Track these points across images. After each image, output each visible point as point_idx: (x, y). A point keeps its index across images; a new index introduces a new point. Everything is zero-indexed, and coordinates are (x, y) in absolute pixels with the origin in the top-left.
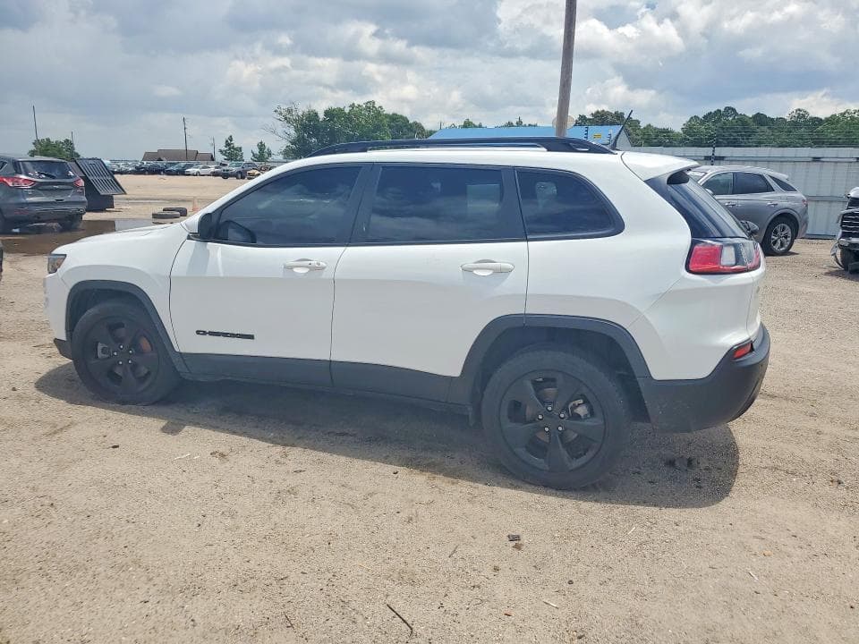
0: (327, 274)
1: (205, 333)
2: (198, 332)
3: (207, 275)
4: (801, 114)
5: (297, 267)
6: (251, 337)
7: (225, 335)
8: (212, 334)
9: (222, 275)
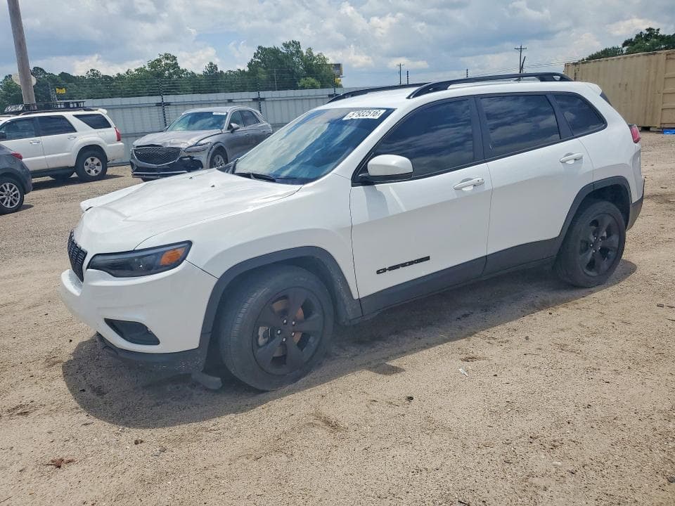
0: (487, 187)
1: (384, 270)
2: (378, 272)
3: (391, 214)
4: (95, 74)
5: (466, 186)
6: (428, 258)
7: (404, 265)
8: (391, 268)
9: (405, 210)
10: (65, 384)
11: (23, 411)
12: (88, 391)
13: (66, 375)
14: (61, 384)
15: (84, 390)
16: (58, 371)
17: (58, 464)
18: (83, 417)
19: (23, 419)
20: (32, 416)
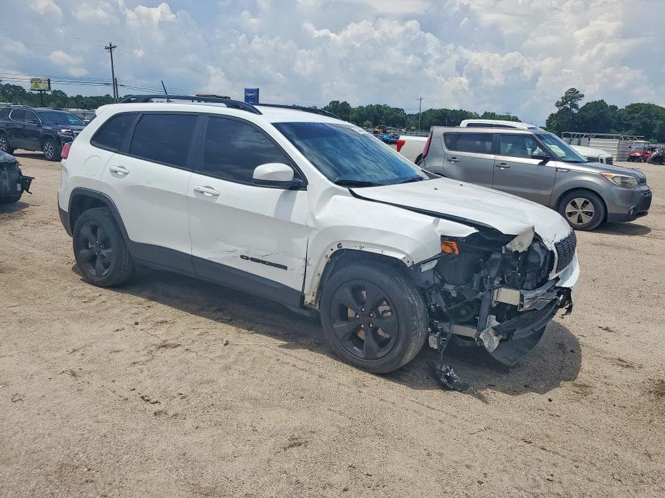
10: (582, 363)
11: (622, 363)
12: (569, 349)
13: (578, 369)
14: (585, 365)
15: (572, 351)
16: (582, 377)
17: (606, 329)
18: (582, 340)
19: (622, 358)
20: (616, 356)
